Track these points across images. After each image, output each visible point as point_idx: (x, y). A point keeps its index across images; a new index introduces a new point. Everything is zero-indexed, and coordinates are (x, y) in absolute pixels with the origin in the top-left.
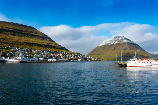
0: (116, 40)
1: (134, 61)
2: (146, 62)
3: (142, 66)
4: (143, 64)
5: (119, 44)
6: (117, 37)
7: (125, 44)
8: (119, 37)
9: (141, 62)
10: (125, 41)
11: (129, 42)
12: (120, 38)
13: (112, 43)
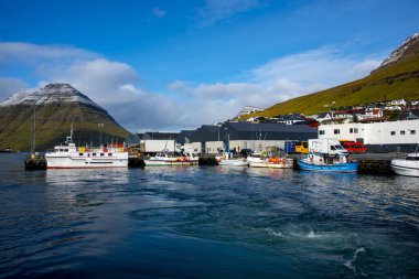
0: (50, 95)
1: (67, 150)
2: (98, 155)
3: (89, 165)
4: (89, 160)
5: (57, 106)
6: (52, 86)
7: (73, 105)
8: (59, 86)
9: (85, 154)
10: (75, 99)
11: (83, 100)
12: (63, 90)
13: (40, 102)
